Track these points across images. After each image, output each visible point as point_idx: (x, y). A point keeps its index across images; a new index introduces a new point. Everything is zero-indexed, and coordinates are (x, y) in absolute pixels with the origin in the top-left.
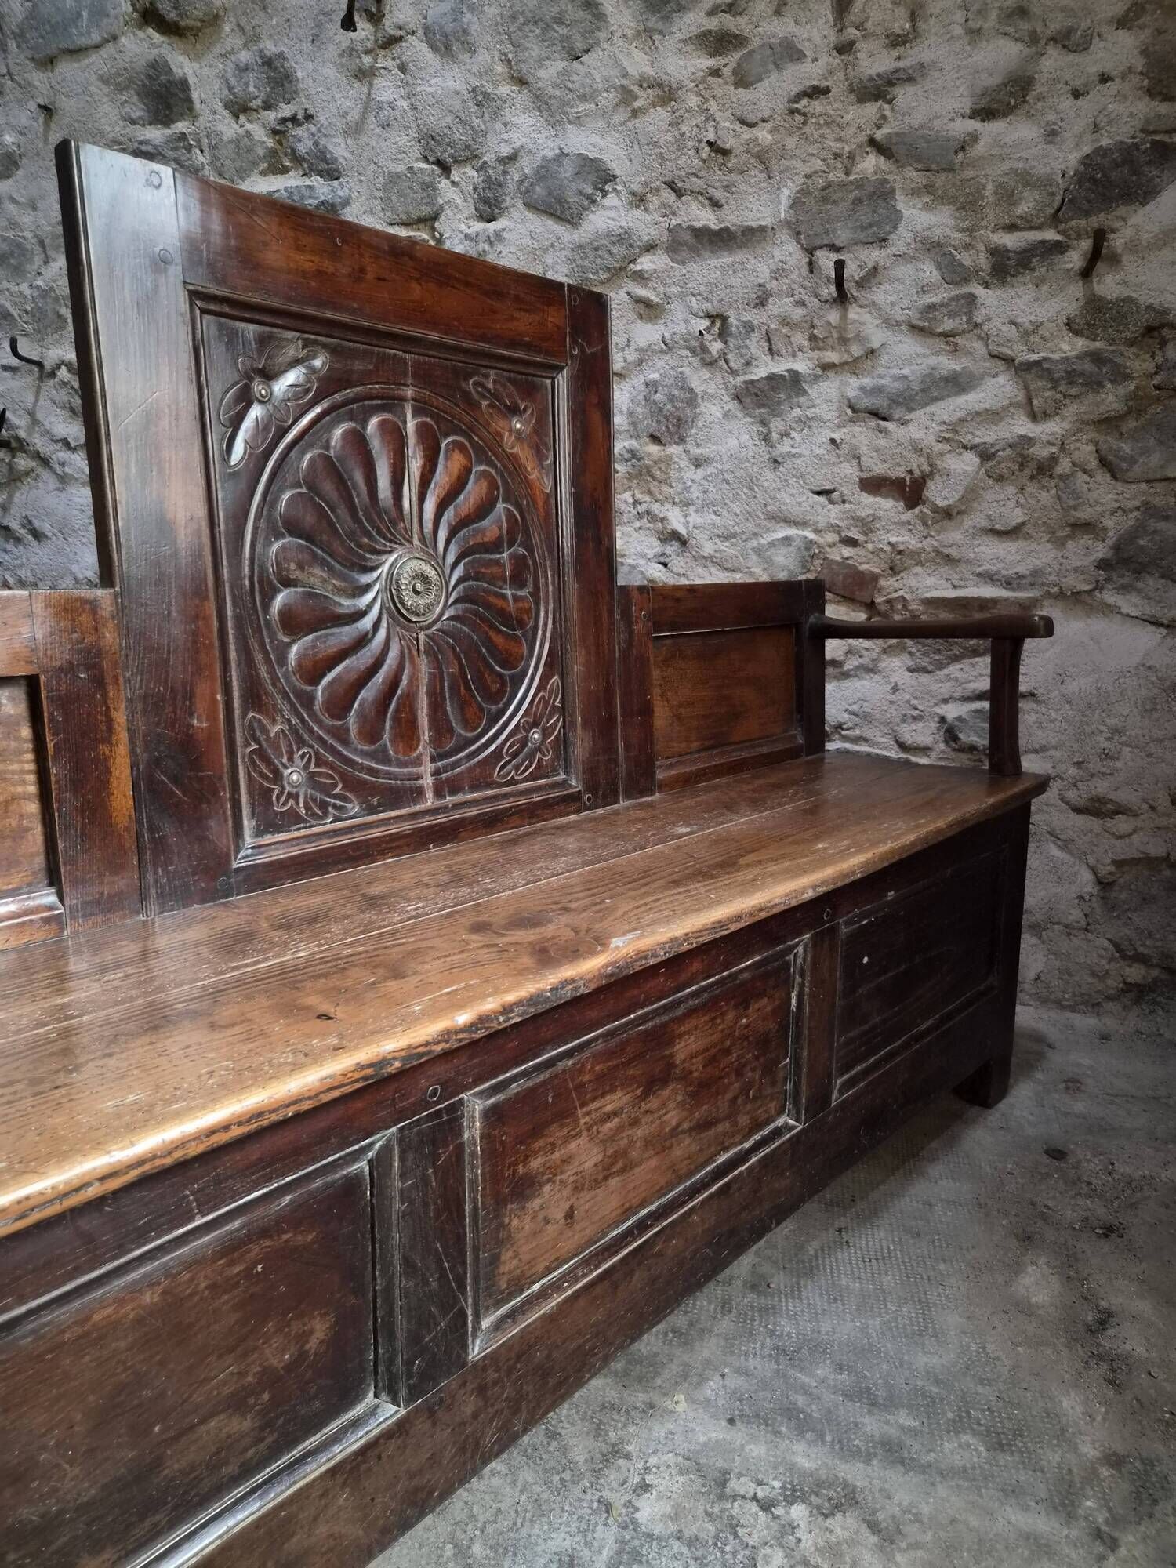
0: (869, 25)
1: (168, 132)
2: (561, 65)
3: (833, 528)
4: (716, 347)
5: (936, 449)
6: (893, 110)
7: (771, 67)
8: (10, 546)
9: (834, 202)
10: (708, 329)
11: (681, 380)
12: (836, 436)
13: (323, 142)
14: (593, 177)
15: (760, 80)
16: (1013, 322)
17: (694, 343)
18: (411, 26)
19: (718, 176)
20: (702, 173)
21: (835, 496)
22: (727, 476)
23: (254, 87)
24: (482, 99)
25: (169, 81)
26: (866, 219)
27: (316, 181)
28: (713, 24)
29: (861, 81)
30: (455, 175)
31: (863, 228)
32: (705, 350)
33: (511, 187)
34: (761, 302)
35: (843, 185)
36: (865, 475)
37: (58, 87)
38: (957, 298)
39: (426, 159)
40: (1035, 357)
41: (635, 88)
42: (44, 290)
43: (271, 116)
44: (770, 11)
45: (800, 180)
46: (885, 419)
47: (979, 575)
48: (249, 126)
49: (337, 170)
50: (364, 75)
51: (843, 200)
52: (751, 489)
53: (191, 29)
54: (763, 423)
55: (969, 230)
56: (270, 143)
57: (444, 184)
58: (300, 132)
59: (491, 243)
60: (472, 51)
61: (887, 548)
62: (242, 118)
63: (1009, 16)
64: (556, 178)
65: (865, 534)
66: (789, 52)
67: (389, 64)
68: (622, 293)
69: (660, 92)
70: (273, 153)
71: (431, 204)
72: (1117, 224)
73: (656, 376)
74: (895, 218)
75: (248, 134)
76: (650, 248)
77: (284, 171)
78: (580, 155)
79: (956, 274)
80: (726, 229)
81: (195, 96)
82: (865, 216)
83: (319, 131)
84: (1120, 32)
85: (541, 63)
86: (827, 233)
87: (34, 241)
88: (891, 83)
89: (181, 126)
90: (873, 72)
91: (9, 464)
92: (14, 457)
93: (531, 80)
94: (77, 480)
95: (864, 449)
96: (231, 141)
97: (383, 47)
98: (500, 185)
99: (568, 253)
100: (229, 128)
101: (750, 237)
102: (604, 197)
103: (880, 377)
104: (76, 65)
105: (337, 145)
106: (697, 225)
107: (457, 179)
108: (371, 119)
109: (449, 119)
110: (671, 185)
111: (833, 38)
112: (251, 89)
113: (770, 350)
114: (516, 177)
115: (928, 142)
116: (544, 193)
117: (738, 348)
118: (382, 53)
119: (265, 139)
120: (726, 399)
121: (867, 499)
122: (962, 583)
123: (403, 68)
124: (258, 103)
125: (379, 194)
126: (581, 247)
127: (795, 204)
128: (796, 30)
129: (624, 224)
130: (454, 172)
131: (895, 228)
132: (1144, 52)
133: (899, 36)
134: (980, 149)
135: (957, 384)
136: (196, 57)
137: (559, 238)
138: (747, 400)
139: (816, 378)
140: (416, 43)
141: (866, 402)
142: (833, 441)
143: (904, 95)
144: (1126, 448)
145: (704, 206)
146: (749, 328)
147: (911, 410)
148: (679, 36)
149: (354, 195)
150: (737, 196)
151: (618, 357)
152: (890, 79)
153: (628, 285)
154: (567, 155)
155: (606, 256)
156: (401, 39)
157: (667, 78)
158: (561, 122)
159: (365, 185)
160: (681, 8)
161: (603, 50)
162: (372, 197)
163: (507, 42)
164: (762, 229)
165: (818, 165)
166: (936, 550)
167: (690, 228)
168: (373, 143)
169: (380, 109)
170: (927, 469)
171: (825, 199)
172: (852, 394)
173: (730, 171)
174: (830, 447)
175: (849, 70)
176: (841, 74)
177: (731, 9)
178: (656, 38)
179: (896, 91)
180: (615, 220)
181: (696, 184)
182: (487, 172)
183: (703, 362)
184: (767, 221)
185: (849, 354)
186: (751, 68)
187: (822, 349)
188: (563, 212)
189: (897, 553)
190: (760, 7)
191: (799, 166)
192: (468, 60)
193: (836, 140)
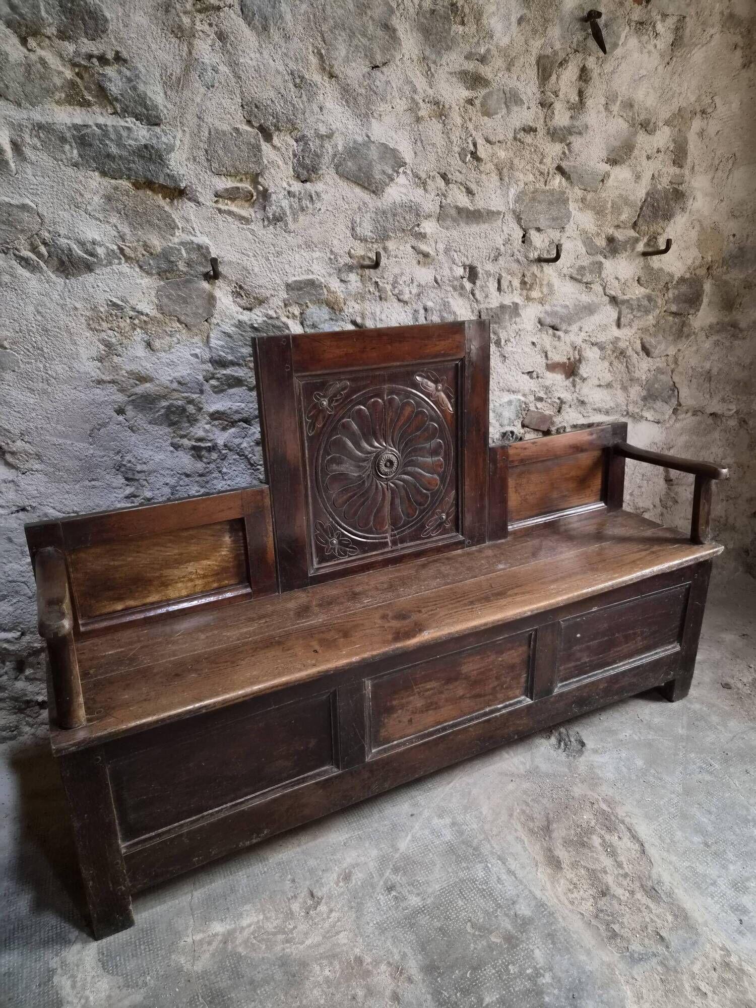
0: (561, 94)
2: (365, 69)
3: (533, 392)
4: (468, 286)
5: (582, 347)
6: (570, 150)
7: (503, 106)
9: (539, 202)
10: (463, 274)
11: (447, 307)
12: (534, 340)
13: (141, 87)
14: (391, 162)
15: (497, 114)
16: (617, 278)
17: (455, 283)
19: (473, 175)
20: (464, 171)
21: (534, 375)
23: (47, 13)
24: (300, 83)
26: (555, 213)
27: (130, 121)
28: (470, 66)
29: (555, 129)
30: (276, 141)
31: (554, 220)
32: (462, 287)
33: (326, 159)
34: (496, 259)
35: (543, 192)
36: (549, 362)
38: (593, 263)
39: (249, 122)
40: (626, 297)
41: (420, 102)
44: (504, 67)
45: (521, 185)
46: (557, 330)
47: (595, 410)
48: (43, 53)
49: (158, 117)
50: (181, 33)
51: (544, 201)
54: (495, 333)
55: (600, 226)
56: (69, 74)
57: (265, 147)
58: (110, 71)
59: (312, 201)
60: (287, 38)
61: (558, 401)
62: (32, 43)
63: (624, 107)
64: (366, 159)
65: (547, 393)
66: (512, 99)
67: (206, 28)
68: (408, 246)
69: (435, 107)
70: (72, 84)
71: (258, 162)
72: (660, 230)
73: (430, 304)
74: (568, 216)
75: (43, 61)
76: (428, 217)
77: (85, 104)
78: (383, 144)
79: (591, 249)
80: (478, 211)
83: (137, 76)
84: (666, 127)
85: (347, 60)
86: (535, 220)
88: (571, 134)
90: (561, 124)
93: (340, 75)
95: (548, 348)
96: (20, 65)
97: (201, 11)
98: (317, 156)
99: (373, 216)
100: (15, 48)
101: (491, 216)
102: (398, 177)
103: (555, 305)
105: (157, 93)
106: (459, 204)
107: (279, 145)
108: (194, 76)
109: (272, 94)
110: (444, 176)
111: (538, 95)
112: (42, 14)
113: (499, 289)
114: (331, 151)
115: (587, 174)
116: (354, 168)
117: (481, 287)
118: (199, 16)
119: (62, 69)
120: (473, 318)
121: (549, 375)
122: (588, 414)
123: (221, 36)
124: (51, 31)
125: (201, 145)
126: (384, 212)
127: (519, 199)
128: (518, 84)
129: (412, 199)
130: (275, 138)
131: (568, 221)
132: (674, 140)
133: (573, 104)
134: (610, 182)
135: (590, 310)
137: (364, 203)
139: (525, 306)
140: (233, 16)
141: (548, 320)
142: (533, 343)
143: (577, 142)
144: (653, 341)
145: (462, 192)
146: (488, 274)
147: (569, 324)
149: (178, 143)
150: (484, 189)
151: (406, 290)
152: (570, 131)
153: (413, 241)
154: (373, 142)
155: (402, 221)
156: (219, 8)
157: (443, 100)
158: (366, 115)
159: (188, 135)
160: (449, 48)
161: (397, 66)
162: (194, 147)
163: (319, 39)
164: (499, 213)
165: (531, 178)
166: (577, 399)
167: (457, 207)
168: (198, 100)
169: (205, 70)
170: (577, 357)
171: (533, 199)
172: (542, 316)
173: (481, 172)
174: (532, 347)
175: (548, 120)
176: (542, 121)
177: (483, 60)
178: (432, 66)
179: (572, 139)
180: (405, 195)
181: (459, 177)
182: (306, 144)
183: (461, 295)
184: (502, 209)
185: (542, 292)
186: (492, 103)
187: (530, 289)
188: (369, 185)
189: (562, 402)
190: (498, 62)
191: (521, 176)
192: (284, 45)
193: (541, 163)
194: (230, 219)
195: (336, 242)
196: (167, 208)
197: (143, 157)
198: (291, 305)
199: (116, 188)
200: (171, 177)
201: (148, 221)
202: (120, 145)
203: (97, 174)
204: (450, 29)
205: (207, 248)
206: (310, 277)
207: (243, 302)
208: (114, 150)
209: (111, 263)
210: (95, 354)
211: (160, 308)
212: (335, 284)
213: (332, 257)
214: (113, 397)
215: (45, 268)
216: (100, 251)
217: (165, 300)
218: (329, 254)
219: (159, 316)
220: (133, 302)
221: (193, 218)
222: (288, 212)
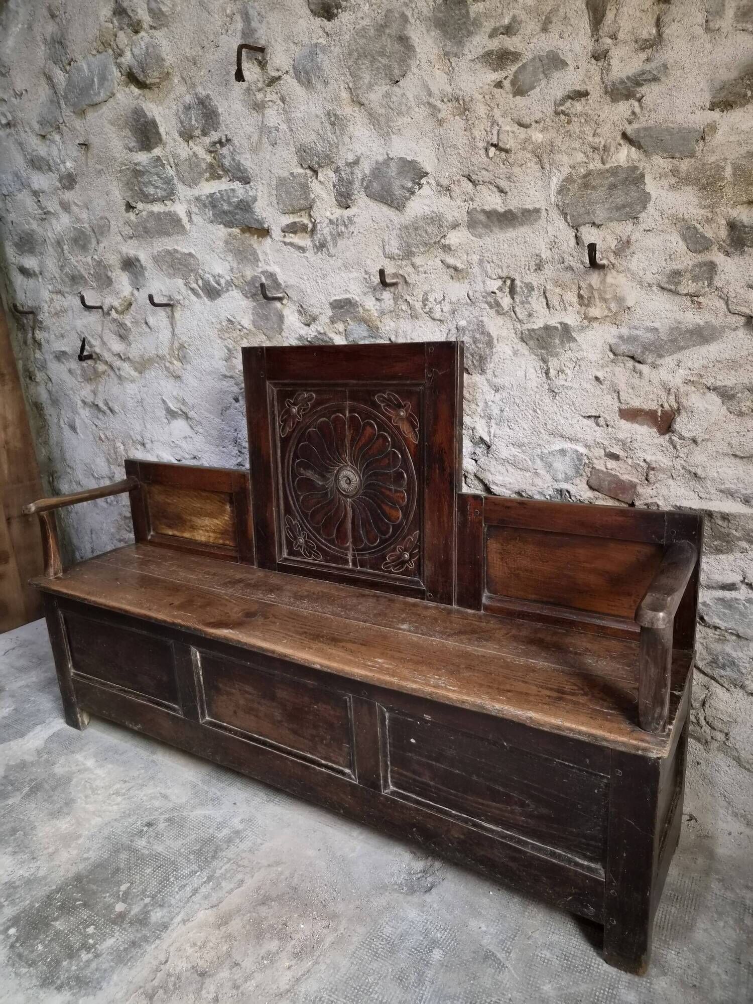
0: (621, 36)
1: (150, 155)
2: (385, 88)
3: (599, 445)
4: (506, 302)
5: (681, 390)
6: (641, 107)
7: (541, 76)
8: (100, 416)
9: (594, 188)
10: (500, 289)
11: (481, 327)
12: (600, 375)
13: (237, 158)
14: (411, 175)
15: (533, 88)
16: (750, 286)
17: (489, 299)
18: (285, 67)
19: (503, 169)
20: (491, 168)
21: (601, 421)
22: (517, 401)
23: (195, 121)
24: (334, 120)
25: (146, 122)
26: (620, 201)
27: (237, 185)
28: (494, 44)
29: (614, 84)
30: (321, 176)
31: (618, 209)
32: (498, 304)
33: (357, 185)
34: (539, 268)
35: (601, 173)
36: (623, 407)
37: (88, 129)
38: (700, 265)
39: (301, 166)
41: (439, 104)
42: (98, 261)
43: (207, 140)
44: (538, 29)
45: (566, 171)
46: (639, 362)
47: (721, 491)
48: (195, 148)
49: (248, 177)
50: (258, 107)
51: (601, 186)
52: (535, 411)
53: (154, 84)
54: (545, 361)
55: (711, 207)
56: (209, 158)
57: (314, 183)
58: (224, 151)
59: (346, 226)
60: (326, 83)
61: (643, 464)
62: (191, 143)
63: (746, 13)
64: (386, 177)
65: (625, 450)
66: (555, 62)
67: (274, 97)
68: (438, 261)
69: (455, 104)
70: (211, 166)
71: (306, 199)
73: (463, 323)
74: (645, 198)
75: (195, 155)
76: (455, 226)
77: (219, 177)
78: (401, 158)
79: (699, 245)
80: (510, 211)
81: (162, 130)
82: (619, 198)
83: (235, 150)
85: (370, 87)
86: (588, 213)
87: (90, 229)
88: (639, 84)
89: (157, 151)
90: (624, 76)
91: (93, 367)
92: (96, 363)
93: (366, 102)
94: (127, 379)
95: (622, 386)
96: (186, 160)
97: (269, 85)
98: (350, 183)
99: (398, 232)
100: (183, 150)
101: (528, 216)
102: (420, 189)
103: (635, 328)
104: (96, 114)
105: (246, 159)
106: (487, 208)
107: (322, 180)
108: (265, 140)
109: (314, 137)
110: (468, 178)
111: (590, 46)
112: (193, 122)
113: (547, 305)
114: (360, 176)
115: (671, 134)
116: (379, 188)
117: (522, 303)
118: (268, 89)
119: (205, 156)
120: (516, 341)
121: (624, 424)
122: (708, 496)
123: (283, 100)
124: (198, 131)
125: (273, 192)
126: (406, 227)
127: (562, 190)
128: (560, 43)
129: (435, 210)
130: (320, 174)
131: (645, 207)
133: (646, 40)
134: (719, 137)
135: (701, 335)
136: (161, 103)
137: (391, 221)
138: (531, 343)
139: (583, 329)
140: (289, 80)
141: (623, 348)
142: (597, 378)
143: (650, 92)
145: (493, 193)
146: (530, 288)
147: (660, 356)
148: (469, 57)
149: (259, 194)
150: (518, 184)
151: (437, 308)
152: (638, 81)
153: (441, 254)
154: (392, 159)
155: (424, 234)
156: (279, 78)
157: (461, 93)
158: (388, 134)
159: (265, 186)
160: (470, 34)
161: (414, 74)
162: (271, 195)
163: (348, 74)
164: (537, 211)
165: (580, 157)
166: (684, 468)
167: (483, 211)
168: (268, 157)
169: (270, 132)
170: (675, 406)
171: (586, 186)
172: (613, 341)
173: (511, 165)
174: (595, 383)
175: (605, 75)
176: (597, 79)
177: (508, 30)
178: (453, 59)
179: (644, 90)
180: (428, 206)
181: (486, 176)
182: (340, 174)
183: (498, 313)
184: (541, 204)
185: (610, 310)
186: (525, 78)
187: (587, 306)
188: (392, 202)
189: (650, 468)
190: (531, 26)
191: (565, 159)
192: (323, 90)
193: (594, 136)
194: (292, 250)
195: (369, 262)
196: (255, 246)
197: (241, 209)
198: (336, 322)
199: (230, 235)
200: (257, 220)
201: (245, 257)
202: (230, 203)
203: (222, 226)
204: (468, 12)
205: (275, 275)
206: (348, 296)
207: (302, 319)
208: (226, 207)
209: (228, 290)
210: (223, 356)
211: (254, 323)
212: (370, 303)
213: (367, 276)
214: (232, 389)
215: (203, 295)
216: (222, 281)
217: (256, 317)
218: (363, 274)
219: (253, 329)
220: (239, 319)
221: (268, 251)
222: (329, 238)
